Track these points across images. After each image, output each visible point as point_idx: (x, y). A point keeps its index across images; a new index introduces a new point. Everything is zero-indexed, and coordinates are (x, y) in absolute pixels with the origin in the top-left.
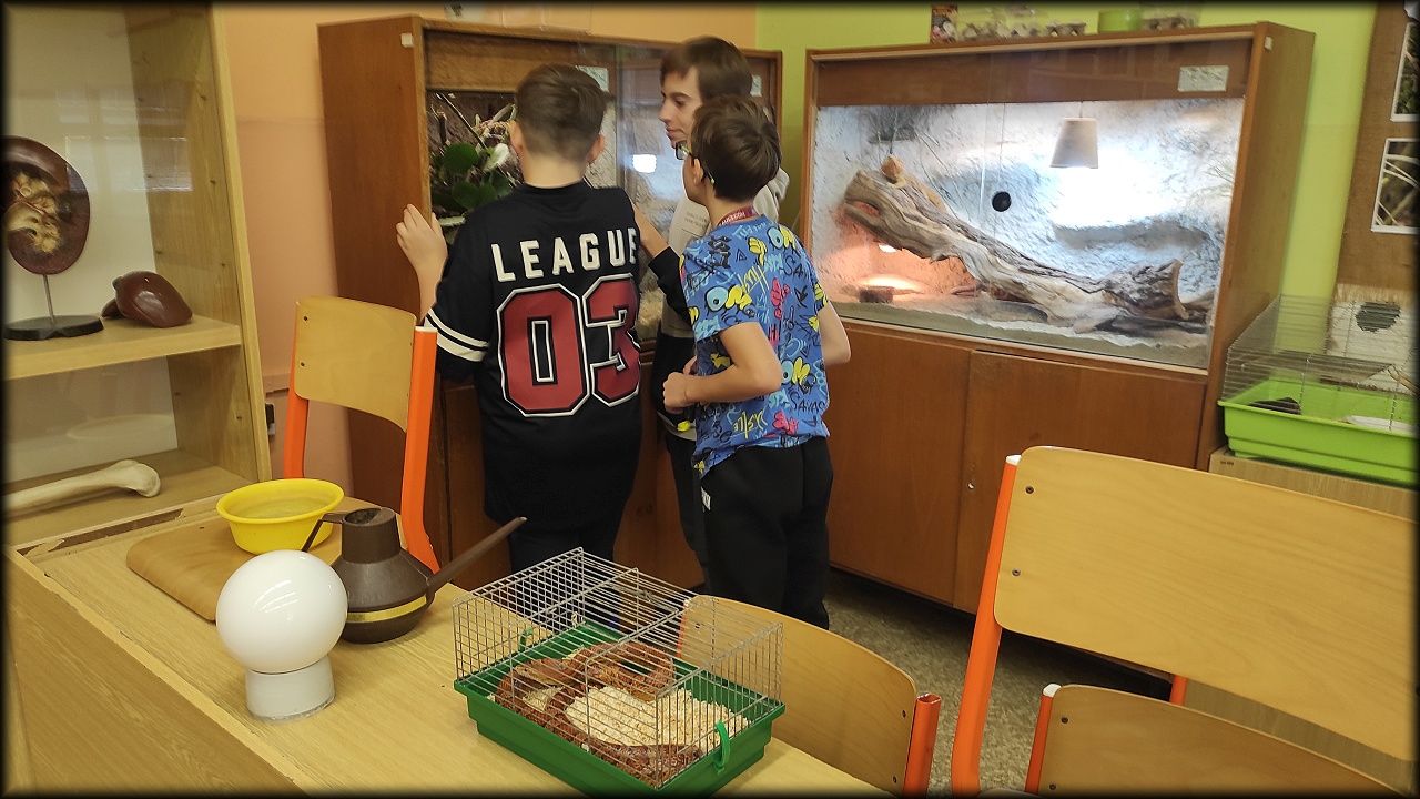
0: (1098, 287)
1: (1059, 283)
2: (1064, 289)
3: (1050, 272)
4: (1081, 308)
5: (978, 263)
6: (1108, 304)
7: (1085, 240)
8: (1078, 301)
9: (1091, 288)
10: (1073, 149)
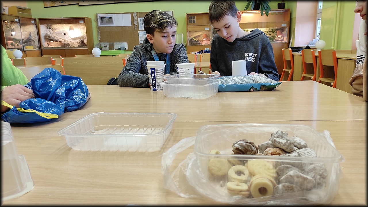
0: (77, 43)
1: (73, 43)
3: (71, 42)
4: (75, 45)
5: (63, 42)
7: (74, 39)
10: (71, 29)
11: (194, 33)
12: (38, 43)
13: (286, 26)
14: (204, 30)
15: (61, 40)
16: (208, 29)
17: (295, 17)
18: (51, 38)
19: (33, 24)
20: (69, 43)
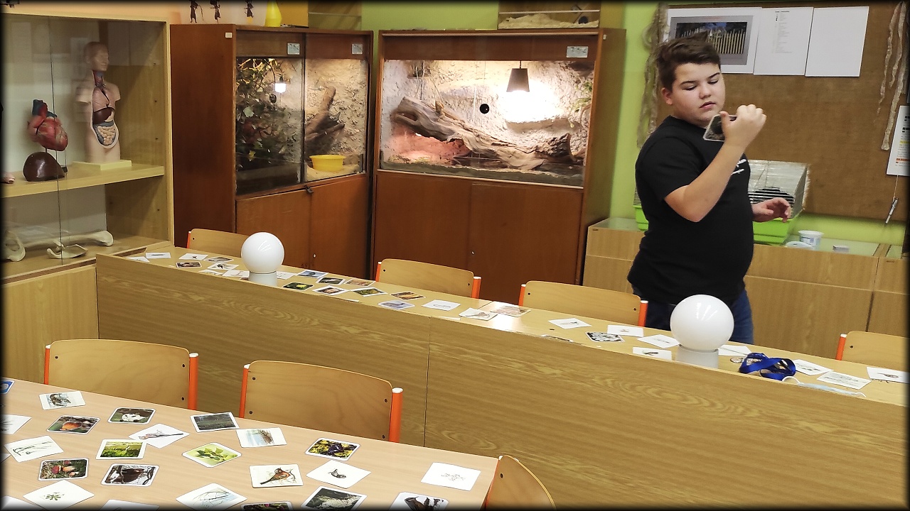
0: (532, 150)
1: (512, 150)
2: (515, 152)
3: (507, 145)
4: (523, 161)
5: (471, 142)
6: (536, 158)
7: (523, 128)
8: (522, 157)
9: (528, 151)
12: (364, 141)
15: (461, 133)
18: (422, 122)
19: (356, 57)
20: (494, 148)
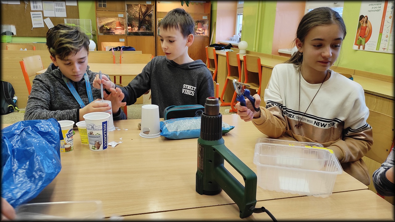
11: (105, 20)
13: (207, 19)
14: (117, 16)
16: (122, 16)
17: (217, 10)
